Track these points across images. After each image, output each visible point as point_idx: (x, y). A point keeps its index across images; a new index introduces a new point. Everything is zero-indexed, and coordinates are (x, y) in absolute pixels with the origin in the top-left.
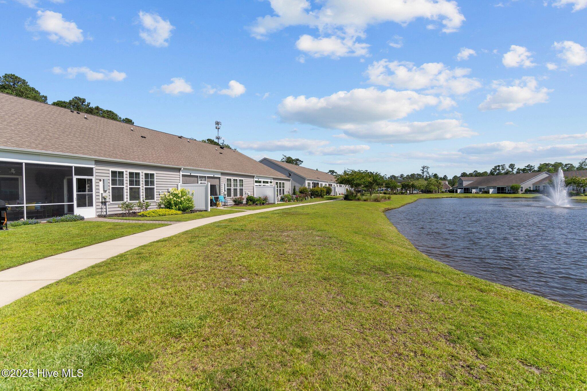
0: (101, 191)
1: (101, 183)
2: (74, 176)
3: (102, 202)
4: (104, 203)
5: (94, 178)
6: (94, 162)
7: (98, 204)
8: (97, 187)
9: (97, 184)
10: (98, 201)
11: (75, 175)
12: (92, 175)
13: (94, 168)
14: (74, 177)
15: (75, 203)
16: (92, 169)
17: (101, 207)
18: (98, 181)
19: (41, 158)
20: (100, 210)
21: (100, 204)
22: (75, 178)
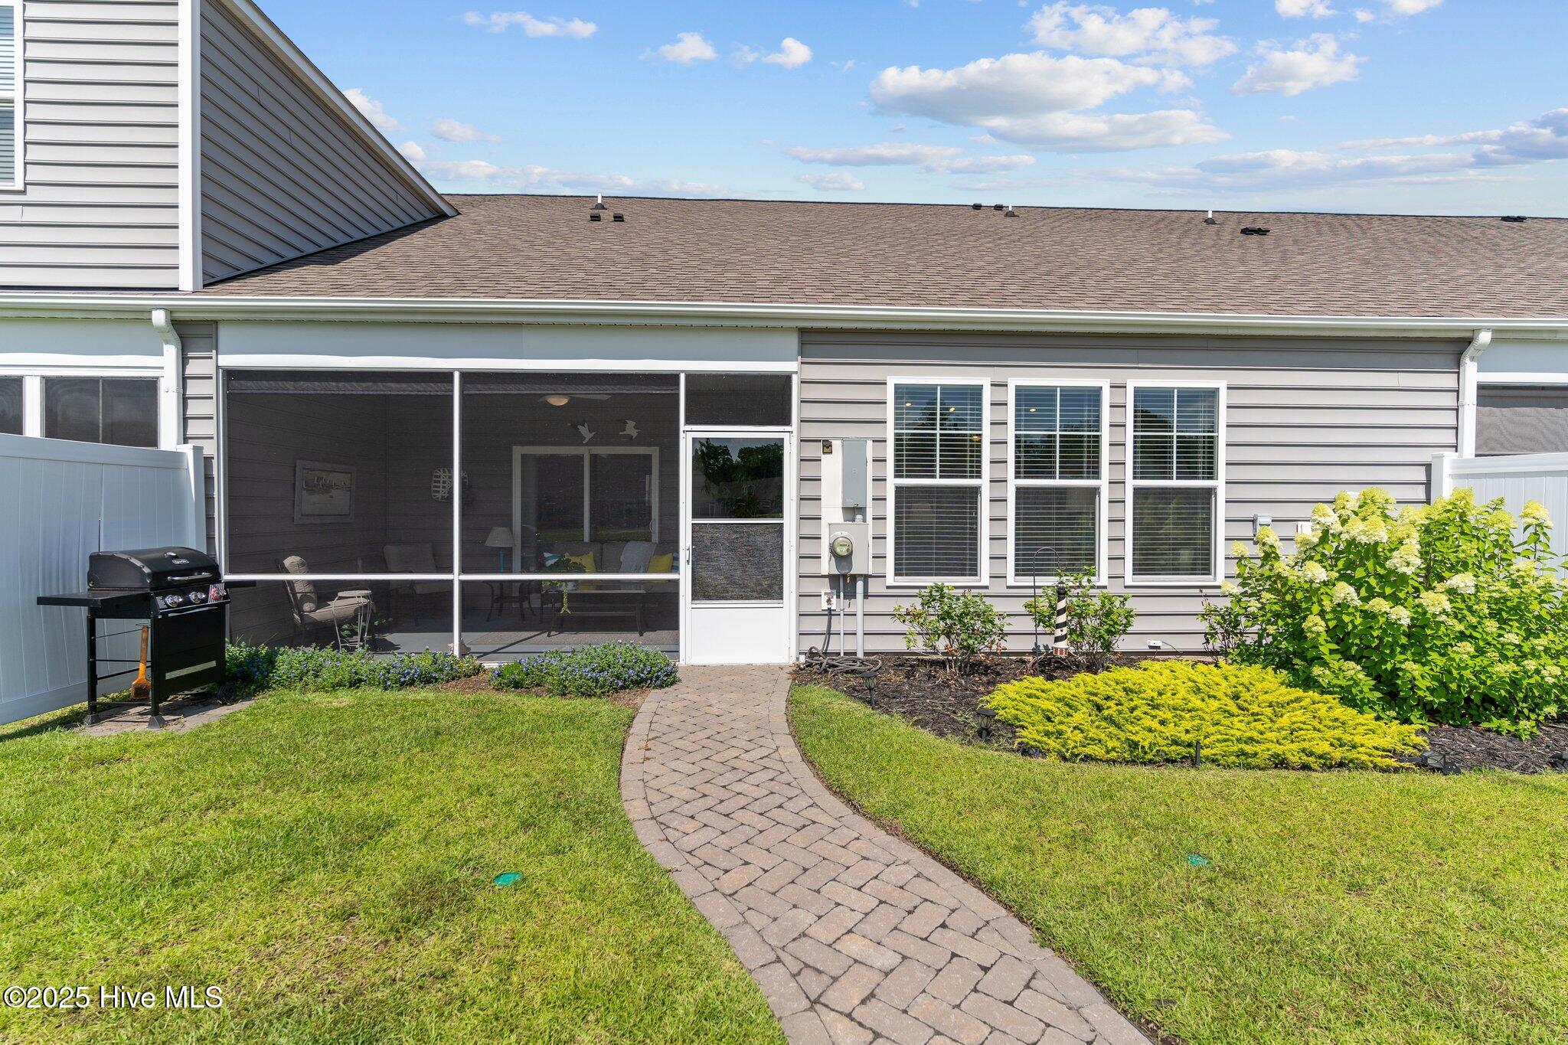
0: (831, 511)
1: (832, 467)
2: (683, 427)
3: (833, 579)
4: (845, 583)
5: (790, 438)
6: (793, 342)
7: (810, 586)
8: (809, 490)
9: (809, 471)
10: (809, 567)
11: (688, 422)
12: (787, 421)
13: (795, 380)
14: (682, 435)
15: (684, 576)
16: (786, 379)
17: (825, 606)
18: (816, 450)
19: (529, 338)
20: (821, 625)
21: (824, 588)
22: (689, 436)
